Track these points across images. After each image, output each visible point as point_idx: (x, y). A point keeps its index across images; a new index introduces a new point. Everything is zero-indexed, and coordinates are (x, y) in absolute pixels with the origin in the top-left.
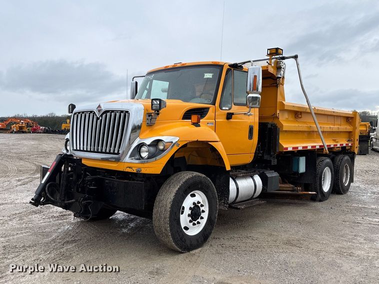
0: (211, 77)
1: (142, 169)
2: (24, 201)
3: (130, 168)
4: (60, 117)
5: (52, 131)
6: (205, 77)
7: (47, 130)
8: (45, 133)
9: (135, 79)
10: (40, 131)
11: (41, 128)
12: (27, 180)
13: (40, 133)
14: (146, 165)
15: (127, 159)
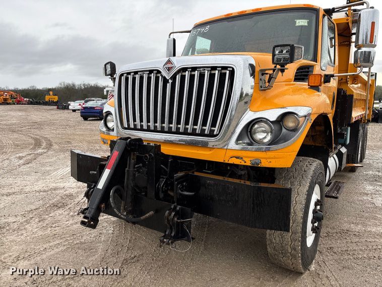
0: (306, 24)
1: (263, 161)
2: (37, 188)
3: (237, 158)
4: (41, 90)
5: (37, 102)
6: (297, 25)
7: (31, 102)
8: (29, 104)
9: (173, 36)
10: (24, 102)
11: (25, 99)
12: (29, 157)
13: (25, 104)
14: (269, 154)
15: (232, 144)
